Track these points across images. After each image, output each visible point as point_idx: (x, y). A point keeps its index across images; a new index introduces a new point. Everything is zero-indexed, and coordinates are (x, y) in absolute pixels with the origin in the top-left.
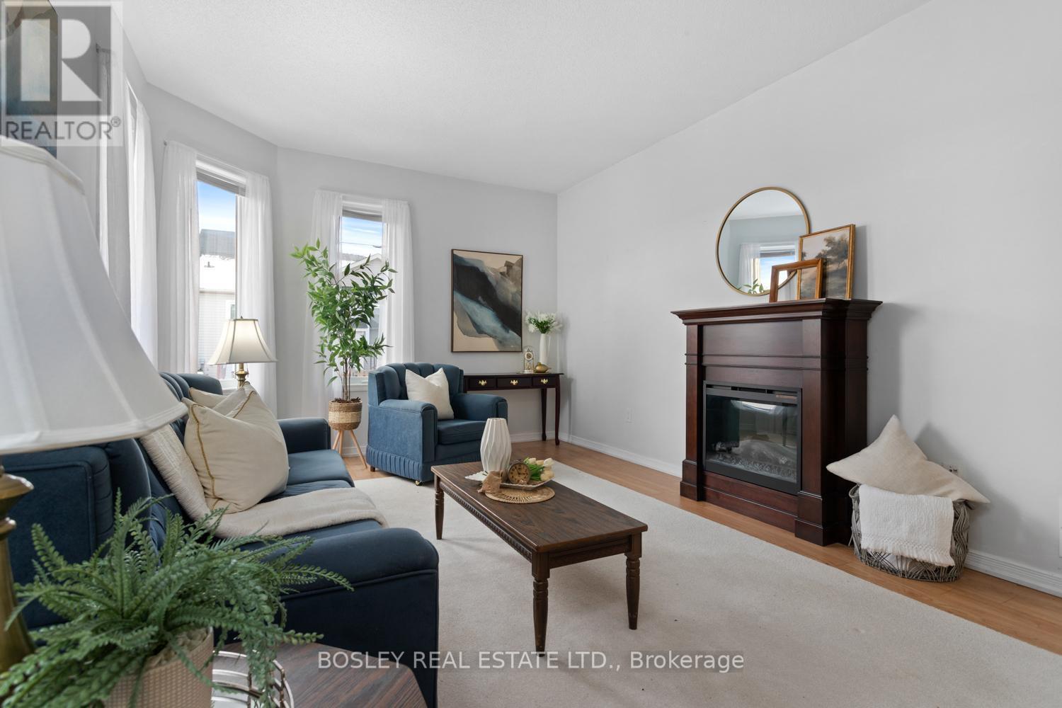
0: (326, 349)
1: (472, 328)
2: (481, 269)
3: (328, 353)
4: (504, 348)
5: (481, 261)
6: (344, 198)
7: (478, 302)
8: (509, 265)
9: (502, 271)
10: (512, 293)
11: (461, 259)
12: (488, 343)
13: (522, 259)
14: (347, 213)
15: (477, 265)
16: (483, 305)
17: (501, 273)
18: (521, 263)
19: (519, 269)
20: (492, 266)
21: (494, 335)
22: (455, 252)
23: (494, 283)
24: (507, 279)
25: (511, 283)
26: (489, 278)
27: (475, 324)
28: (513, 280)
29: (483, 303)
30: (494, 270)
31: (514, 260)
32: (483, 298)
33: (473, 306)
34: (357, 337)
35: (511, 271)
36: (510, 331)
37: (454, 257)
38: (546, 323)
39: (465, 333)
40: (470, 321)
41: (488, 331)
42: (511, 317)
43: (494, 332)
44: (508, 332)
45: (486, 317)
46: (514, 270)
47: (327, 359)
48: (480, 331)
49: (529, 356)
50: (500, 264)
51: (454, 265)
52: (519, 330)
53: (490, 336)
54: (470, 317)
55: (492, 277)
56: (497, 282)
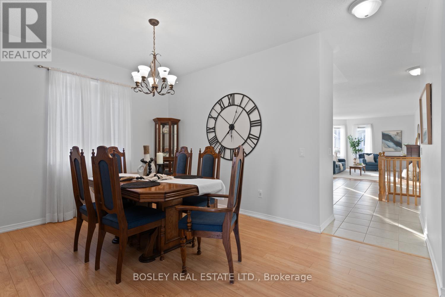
1: (387, 146)
2: (390, 135)
3: (353, 151)
4: (396, 150)
6: (358, 126)
7: (389, 141)
8: (398, 133)
10: (399, 139)
11: (384, 133)
12: (392, 150)
13: (402, 131)
14: (358, 128)
15: (388, 134)
17: (395, 135)
24: (397, 136)
26: (392, 136)
27: (388, 146)
28: (399, 136)
29: (391, 141)
30: (393, 134)
31: (399, 132)
33: (387, 142)
34: (357, 149)
37: (382, 133)
39: (385, 147)
42: (399, 144)
44: (397, 147)
45: (391, 144)
46: (400, 133)
48: (389, 147)
49: (402, 152)
50: (395, 133)
51: (382, 134)
52: (401, 147)
53: (392, 148)
54: (387, 144)
55: (393, 136)
56: (394, 137)
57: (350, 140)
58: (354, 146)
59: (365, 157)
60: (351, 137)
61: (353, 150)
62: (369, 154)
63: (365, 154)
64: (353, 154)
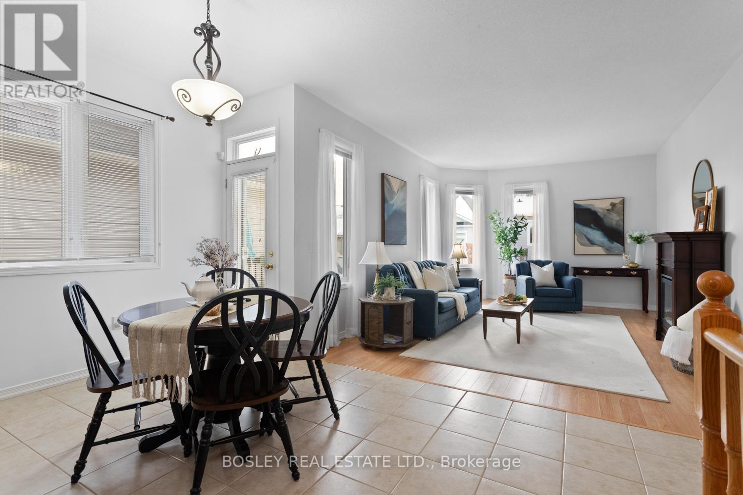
0: (501, 253)
1: (587, 242)
2: (593, 209)
3: (503, 255)
4: (609, 252)
5: (592, 205)
6: (515, 186)
7: (591, 228)
8: (613, 205)
9: (608, 208)
10: (616, 221)
11: (579, 205)
12: (599, 250)
14: (518, 192)
15: (589, 207)
16: (594, 229)
17: (607, 210)
18: (623, 201)
19: (622, 206)
20: (600, 206)
21: (603, 245)
22: (575, 202)
23: (602, 216)
24: (612, 213)
25: (615, 215)
26: (598, 214)
27: (588, 240)
28: (616, 213)
29: (595, 228)
30: (602, 209)
31: (616, 201)
32: (594, 225)
33: (587, 230)
34: (512, 248)
35: (614, 208)
36: (615, 243)
37: (574, 204)
38: (640, 237)
39: (582, 244)
40: (585, 238)
41: (597, 243)
42: (616, 235)
43: (602, 243)
44: (613, 243)
45: (597, 235)
46: (619, 207)
47: (502, 258)
48: (592, 243)
49: (626, 258)
50: (606, 205)
51: (575, 209)
52: (622, 242)
53: (600, 246)
54: (585, 236)
55: (600, 213)
56: (605, 215)
57: (494, 222)
58: (505, 240)
59: (532, 271)
60: (497, 214)
61: (503, 253)
62: (541, 264)
63: (531, 264)
64: (504, 262)
